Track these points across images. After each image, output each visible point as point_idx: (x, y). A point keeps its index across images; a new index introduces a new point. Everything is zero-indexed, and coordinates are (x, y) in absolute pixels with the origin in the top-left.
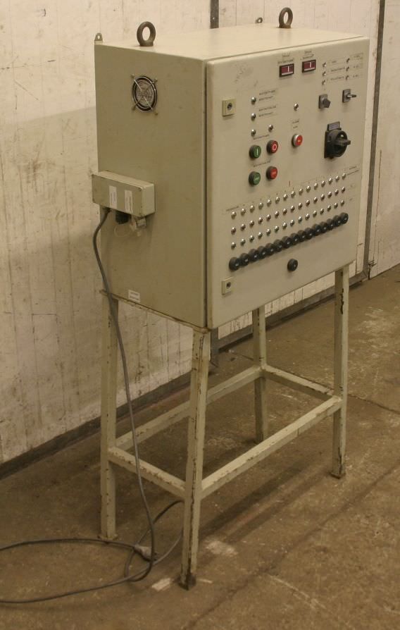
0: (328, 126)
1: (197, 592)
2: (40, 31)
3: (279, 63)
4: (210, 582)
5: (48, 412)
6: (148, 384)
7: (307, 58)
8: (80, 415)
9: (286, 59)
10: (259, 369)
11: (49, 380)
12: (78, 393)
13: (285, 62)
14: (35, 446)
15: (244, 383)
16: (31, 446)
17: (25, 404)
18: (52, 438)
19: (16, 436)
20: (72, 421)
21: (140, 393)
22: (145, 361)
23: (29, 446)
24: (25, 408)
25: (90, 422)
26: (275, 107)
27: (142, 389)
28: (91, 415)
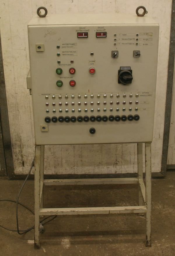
0: (120, 67)
1: (36, 252)
2: (69, 9)
3: (77, 31)
4: (45, 252)
5: (66, 163)
6: (121, 170)
7: (100, 30)
8: (82, 170)
9: (82, 29)
10: (137, 180)
11: (67, 150)
12: (82, 161)
13: (81, 31)
14: (58, 174)
15: (125, 183)
16: (57, 173)
17: (55, 156)
18: (67, 174)
19: (50, 166)
20: (78, 171)
21: (116, 172)
22: (120, 159)
23: (56, 173)
24: (55, 157)
25: (87, 174)
26: (75, 52)
27: (117, 170)
28: (88, 172)
